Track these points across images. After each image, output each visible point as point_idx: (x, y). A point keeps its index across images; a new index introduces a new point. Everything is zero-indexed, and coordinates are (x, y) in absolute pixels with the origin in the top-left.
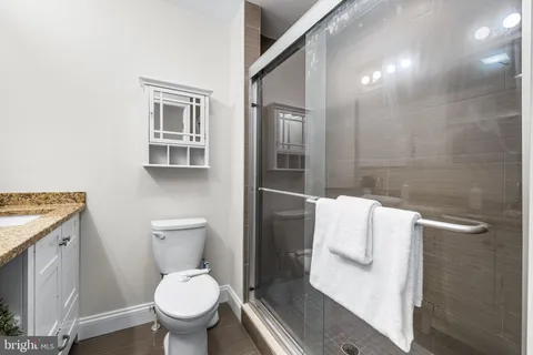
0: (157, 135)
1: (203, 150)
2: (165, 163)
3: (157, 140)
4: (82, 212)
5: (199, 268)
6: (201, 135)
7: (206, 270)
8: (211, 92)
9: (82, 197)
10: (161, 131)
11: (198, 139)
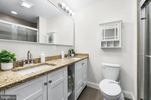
0: (103, 39)
1: (119, 41)
2: (106, 46)
3: (103, 40)
4: (88, 58)
5: (116, 81)
6: (118, 36)
7: (118, 83)
8: (122, 20)
9: (88, 55)
10: (105, 37)
11: (117, 38)
